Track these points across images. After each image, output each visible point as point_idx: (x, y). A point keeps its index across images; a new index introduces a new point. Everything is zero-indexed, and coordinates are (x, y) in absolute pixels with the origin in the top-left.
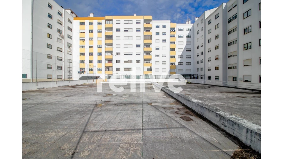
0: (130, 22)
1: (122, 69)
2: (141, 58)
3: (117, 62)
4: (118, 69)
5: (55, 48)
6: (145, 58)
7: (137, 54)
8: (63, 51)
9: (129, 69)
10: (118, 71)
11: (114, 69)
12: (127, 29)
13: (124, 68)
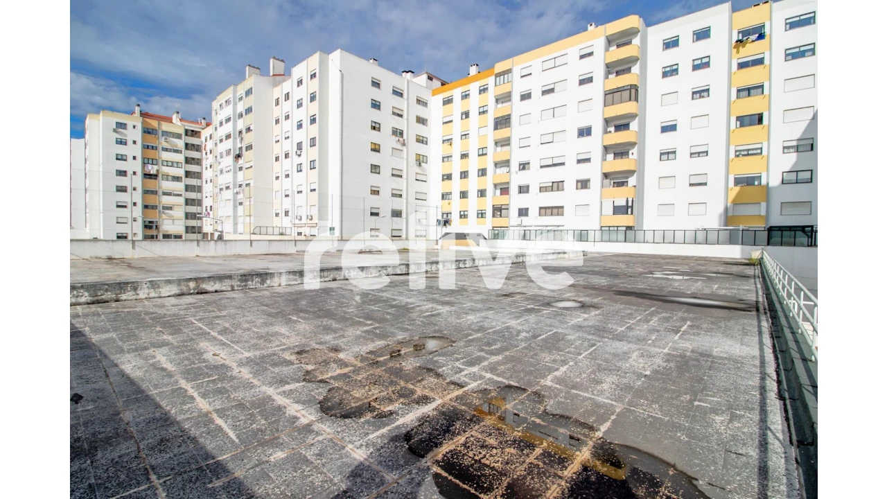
0: (559, 61)
1: (533, 212)
2: (593, 172)
3: (520, 192)
4: (523, 212)
5: (386, 171)
6: (606, 171)
7: (579, 161)
8: (404, 176)
9: (555, 211)
10: (524, 218)
11: (514, 212)
12: (552, 87)
13: (541, 208)
